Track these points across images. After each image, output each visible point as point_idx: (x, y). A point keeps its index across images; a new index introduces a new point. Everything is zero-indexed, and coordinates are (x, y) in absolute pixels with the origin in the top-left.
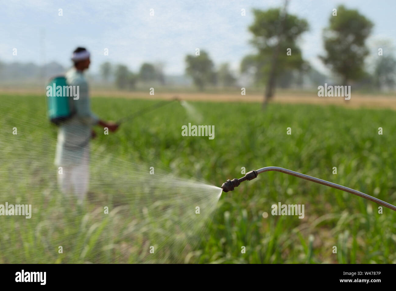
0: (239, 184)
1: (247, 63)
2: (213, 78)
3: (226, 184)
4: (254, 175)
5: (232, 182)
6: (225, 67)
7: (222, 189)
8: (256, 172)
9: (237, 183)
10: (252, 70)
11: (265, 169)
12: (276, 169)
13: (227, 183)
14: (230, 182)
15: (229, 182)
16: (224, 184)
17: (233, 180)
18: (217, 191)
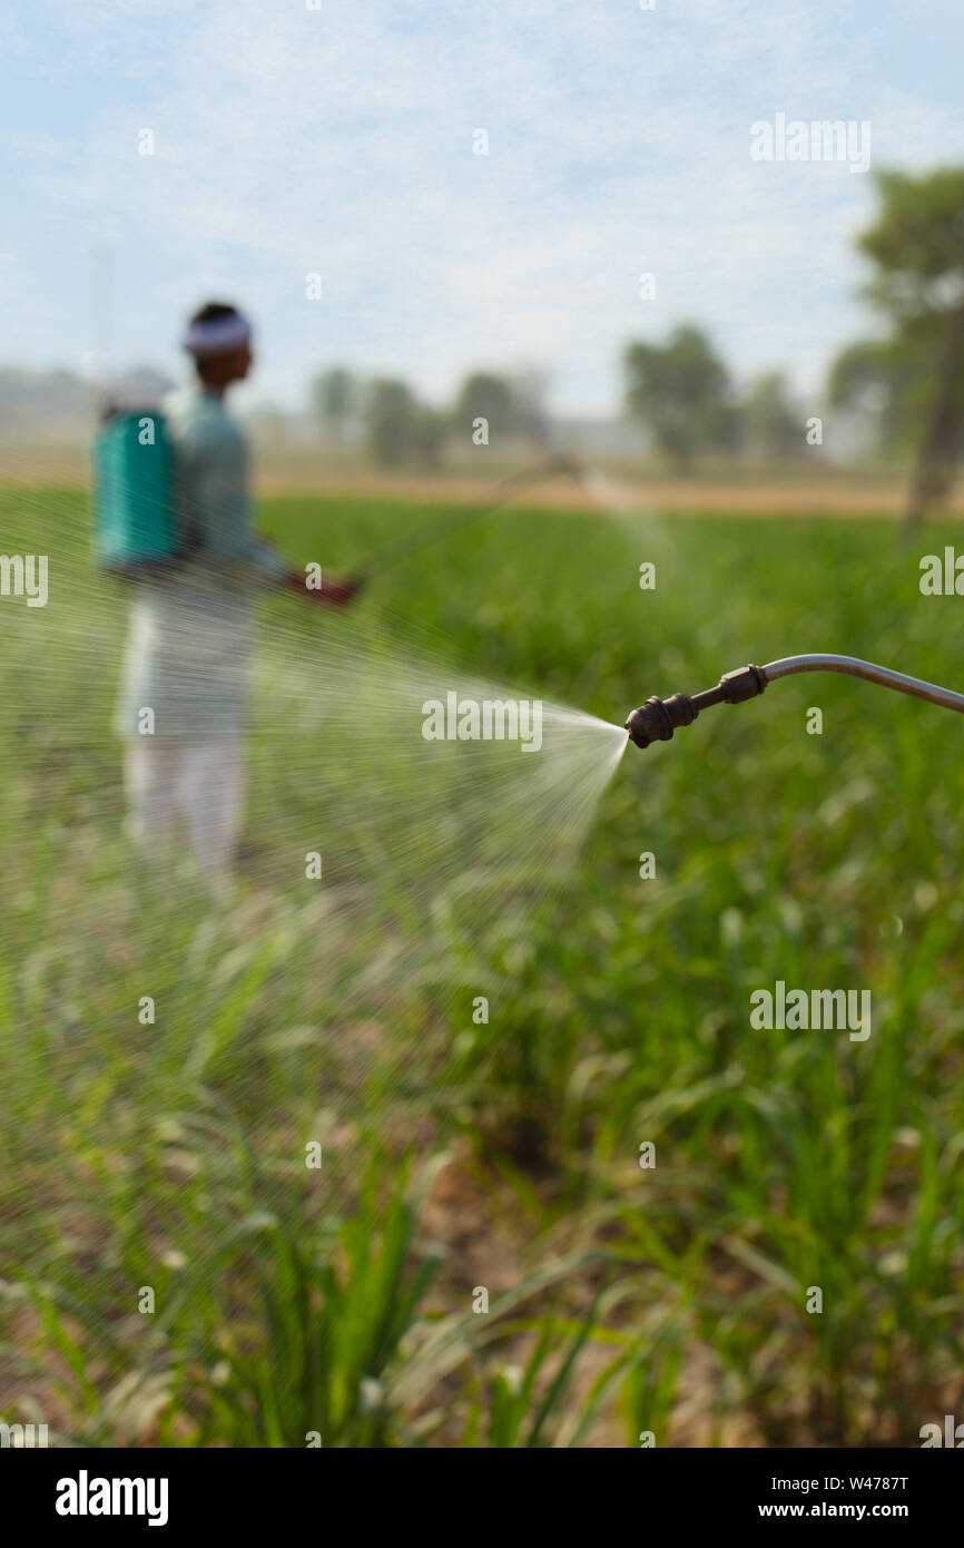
0: (694, 716)
1: (851, 371)
2: (726, 428)
3: (641, 712)
4: (752, 681)
5: (668, 705)
6: (772, 387)
7: (626, 733)
8: (763, 671)
9: (686, 711)
10: (872, 399)
11: (800, 660)
12: (838, 663)
13: (649, 709)
14: (659, 705)
15: (653, 705)
16: (634, 712)
17: (673, 698)
18: (612, 740)
